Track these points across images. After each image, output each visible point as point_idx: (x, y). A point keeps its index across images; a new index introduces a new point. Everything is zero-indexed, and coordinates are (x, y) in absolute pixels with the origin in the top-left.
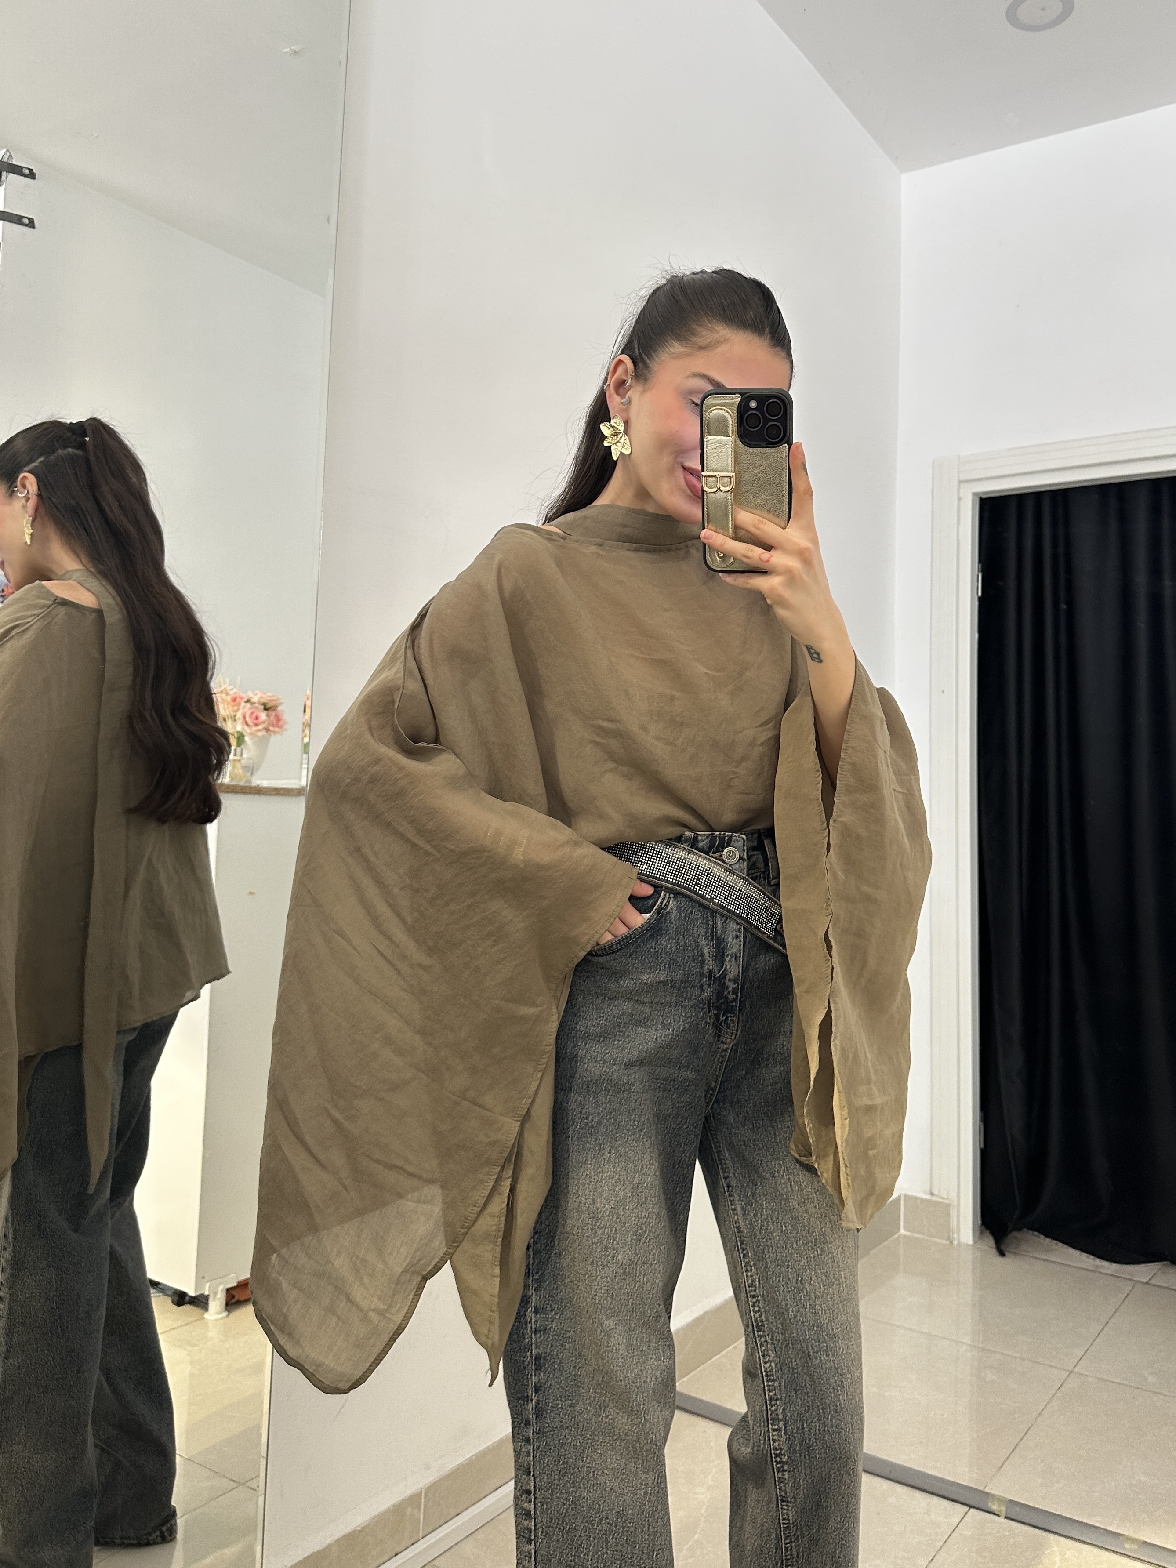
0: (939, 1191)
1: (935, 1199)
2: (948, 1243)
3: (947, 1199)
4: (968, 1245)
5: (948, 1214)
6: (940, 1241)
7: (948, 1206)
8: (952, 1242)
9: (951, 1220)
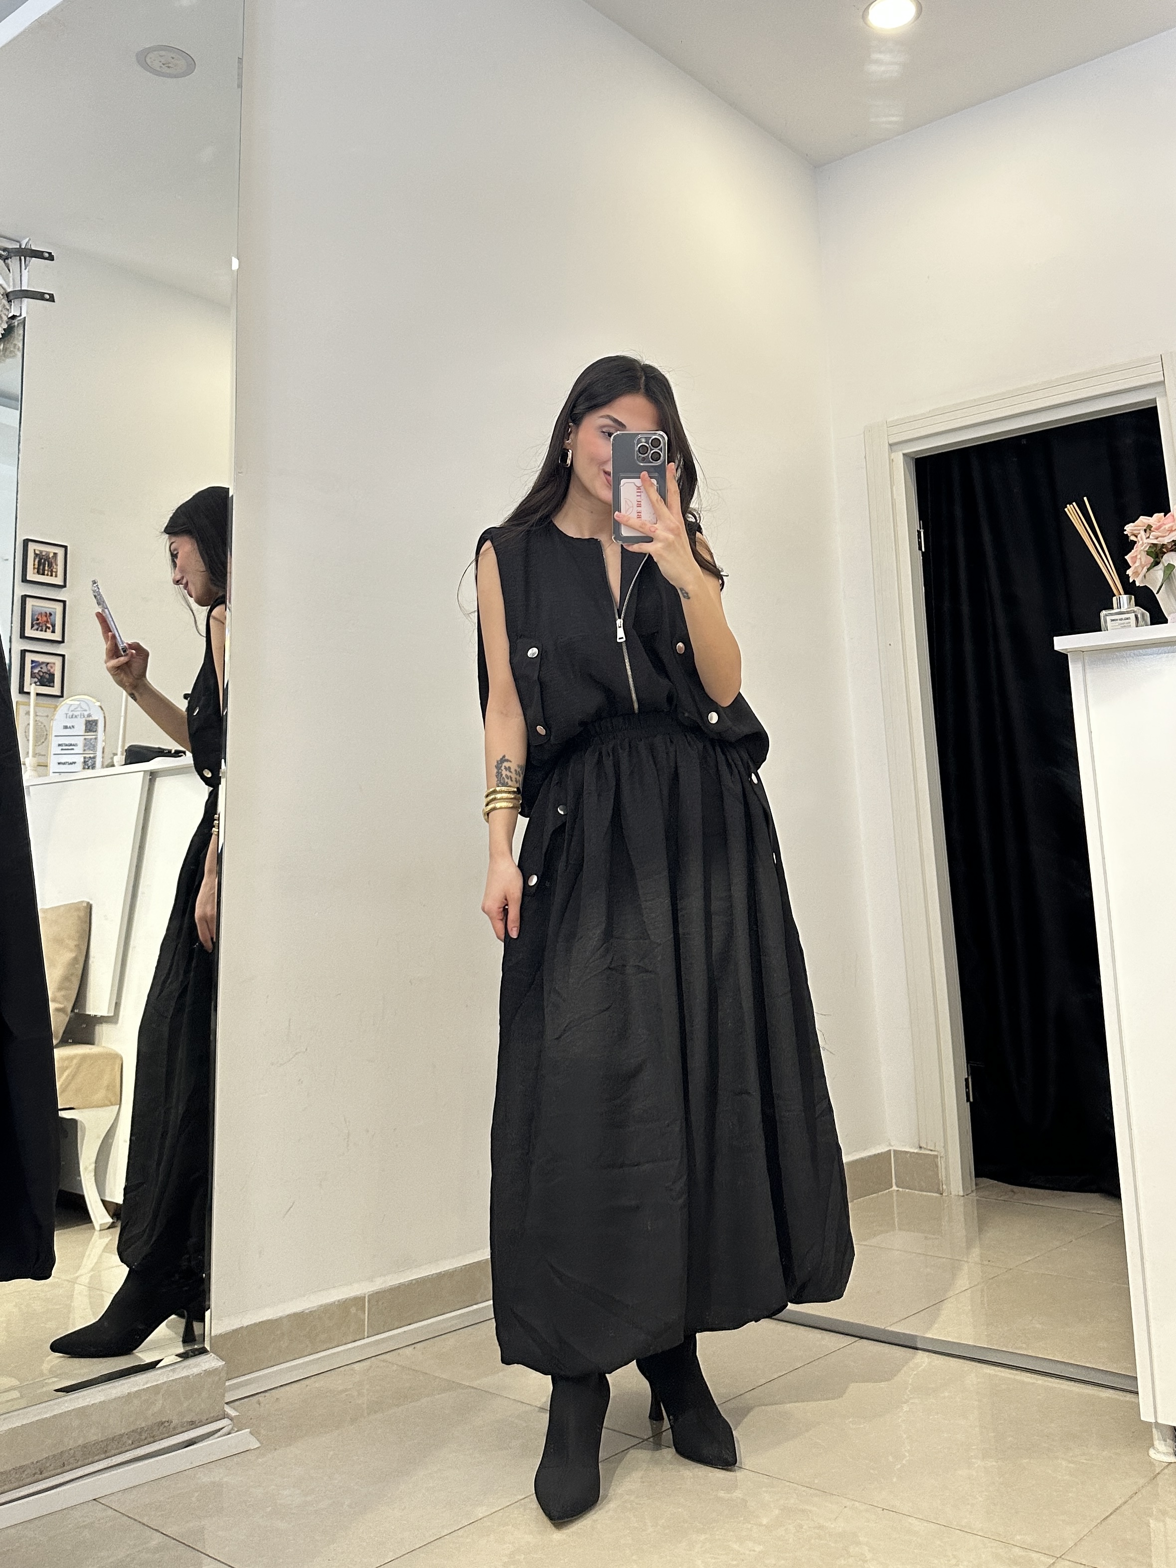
0: (927, 1142)
1: (923, 1151)
2: (939, 1195)
3: (934, 1151)
4: (958, 1195)
5: (937, 1166)
6: (932, 1194)
7: (936, 1156)
8: (942, 1194)
9: (939, 1169)
